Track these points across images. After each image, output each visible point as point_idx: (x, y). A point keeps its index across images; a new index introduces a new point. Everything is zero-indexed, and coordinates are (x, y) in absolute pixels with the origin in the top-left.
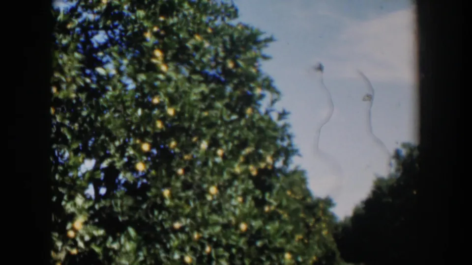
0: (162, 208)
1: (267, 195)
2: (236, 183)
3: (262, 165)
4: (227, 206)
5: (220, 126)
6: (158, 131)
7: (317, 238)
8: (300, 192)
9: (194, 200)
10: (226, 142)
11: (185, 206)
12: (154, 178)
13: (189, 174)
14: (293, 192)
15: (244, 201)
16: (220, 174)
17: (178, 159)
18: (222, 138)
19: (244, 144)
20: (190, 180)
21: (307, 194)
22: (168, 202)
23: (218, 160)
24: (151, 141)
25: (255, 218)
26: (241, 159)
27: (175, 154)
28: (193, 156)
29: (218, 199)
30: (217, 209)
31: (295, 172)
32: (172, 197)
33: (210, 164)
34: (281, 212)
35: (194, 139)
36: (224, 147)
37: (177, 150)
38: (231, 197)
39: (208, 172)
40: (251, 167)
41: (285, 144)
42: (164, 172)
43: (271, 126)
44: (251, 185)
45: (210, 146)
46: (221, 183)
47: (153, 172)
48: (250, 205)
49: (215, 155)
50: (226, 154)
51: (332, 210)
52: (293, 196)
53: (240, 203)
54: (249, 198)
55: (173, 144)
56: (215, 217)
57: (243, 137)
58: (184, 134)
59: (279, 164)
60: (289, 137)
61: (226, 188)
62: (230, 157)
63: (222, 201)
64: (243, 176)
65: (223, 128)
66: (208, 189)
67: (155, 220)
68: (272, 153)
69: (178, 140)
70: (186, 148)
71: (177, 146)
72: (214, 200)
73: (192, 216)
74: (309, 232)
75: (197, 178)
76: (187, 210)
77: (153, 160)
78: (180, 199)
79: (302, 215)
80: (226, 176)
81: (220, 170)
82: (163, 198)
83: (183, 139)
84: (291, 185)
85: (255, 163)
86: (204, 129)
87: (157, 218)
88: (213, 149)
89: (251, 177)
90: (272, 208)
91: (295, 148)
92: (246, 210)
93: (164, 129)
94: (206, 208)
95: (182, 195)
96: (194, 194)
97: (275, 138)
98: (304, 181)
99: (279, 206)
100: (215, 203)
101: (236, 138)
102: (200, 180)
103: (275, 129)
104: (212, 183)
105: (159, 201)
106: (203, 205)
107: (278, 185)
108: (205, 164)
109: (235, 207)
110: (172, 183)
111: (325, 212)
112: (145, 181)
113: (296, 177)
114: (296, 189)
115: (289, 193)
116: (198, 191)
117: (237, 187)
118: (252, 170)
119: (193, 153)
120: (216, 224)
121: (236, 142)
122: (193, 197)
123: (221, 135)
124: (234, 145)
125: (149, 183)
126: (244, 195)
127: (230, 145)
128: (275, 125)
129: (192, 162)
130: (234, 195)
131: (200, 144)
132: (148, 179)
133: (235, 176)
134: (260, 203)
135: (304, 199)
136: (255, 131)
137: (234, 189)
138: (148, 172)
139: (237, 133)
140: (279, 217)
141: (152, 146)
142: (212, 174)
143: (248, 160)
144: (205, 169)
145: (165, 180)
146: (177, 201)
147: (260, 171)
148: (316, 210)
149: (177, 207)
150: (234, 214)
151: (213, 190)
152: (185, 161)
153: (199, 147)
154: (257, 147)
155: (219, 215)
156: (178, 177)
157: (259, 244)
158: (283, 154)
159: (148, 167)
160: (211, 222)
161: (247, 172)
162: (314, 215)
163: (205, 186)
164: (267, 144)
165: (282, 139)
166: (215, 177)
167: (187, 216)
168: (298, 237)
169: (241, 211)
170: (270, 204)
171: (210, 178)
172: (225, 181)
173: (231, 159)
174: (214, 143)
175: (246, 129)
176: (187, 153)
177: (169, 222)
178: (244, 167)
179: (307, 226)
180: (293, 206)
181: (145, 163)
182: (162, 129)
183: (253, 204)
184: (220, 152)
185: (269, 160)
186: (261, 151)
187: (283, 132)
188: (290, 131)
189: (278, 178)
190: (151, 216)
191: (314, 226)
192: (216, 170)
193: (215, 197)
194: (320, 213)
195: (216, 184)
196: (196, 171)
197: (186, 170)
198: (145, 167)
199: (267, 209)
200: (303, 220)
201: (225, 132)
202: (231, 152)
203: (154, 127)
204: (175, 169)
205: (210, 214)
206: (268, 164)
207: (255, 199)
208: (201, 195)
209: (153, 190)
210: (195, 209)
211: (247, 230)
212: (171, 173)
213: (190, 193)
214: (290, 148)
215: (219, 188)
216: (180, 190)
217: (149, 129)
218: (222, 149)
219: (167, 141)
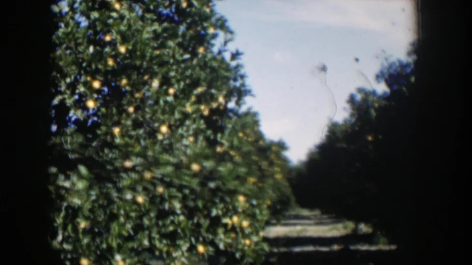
0: (112, 146)
1: (219, 135)
2: (188, 122)
3: (214, 105)
4: (178, 145)
5: (172, 65)
6: (109, 69)
7: (270, 181)
8: (252, 134)
9: (145, 139)
10: (178, 81)
11: (136, 145)
12: (105, 116)
13: (140, 112)
14: (245, 134)
15: (196, 141)
16: (172, 113)
17: (129, 97)
18: (174, 77)
19: (196, 84)
20: (141, 119)
21: (260, 136)
22: (118, 141)
23: (170, 99)
24: (102, 79)
25: (207, 158)
26: (193, 99)
27: (126, 92)
28: (144, 94)
29: (169, 138)
30: (169, 149)
31: (247, 114)
32: (123, 136)
33: (161, 102)
34: (232, 153)
35: (146, 77)
36: (176, 86)
37: (128, 88)
38: (182, 136)
39: (159, 111)
40: (202, 107)
41: (238, 84)
42: (114, 110)
43: (224, 66)
44: (202, 125)
45: (161, 85)
46: (172, 123)
47: (103, 110)
48: (202, 145)
49: (167, 94)
50: (178, 93)
51: (285, 153)
52: (245, 138)
53: (191, 142)
54: (201, 138)
55: (124, 81)
56: (166, 157)
57: (194, 76)
58: (136, 72)
59: (231, 105)
60: (242, 77)
61: (178, 127)
62: (181, 96)
63: (173, 140)
64: (194, 116)
65: (174, 67)
66: (159, 127)
67: (105, 158)
68: (224, 92)
69: (129, 78)
70: (136, 86)
71: (128, 84)
72: (164, 139)
73: (142, 155)
74: (262, 176)
75: (148, 116)
76: (138, 149)
77: (104, 97)
78: (131, 137)
79: (254, 158)
80: (177, 116)
81: (172, 109)
82: (113, 136)
83: (134, 77)
84: (244, 127)
85: (207, 103)
86: (155, 67)
87: (107, 155)
88: (165, 87)
89: (202, 116)
90: (225, 148)
91: (248, 88)
92: (197, 150)
93: (116, 67)
94: (157, 147)
95: (133, 133)
96: (145, 132)
97: (228, 79)
98: (256, 123)
99: (232, 147)
100: (166, 142)
101: (187, 77)
102: (151, 118)
103: (228, 69)
104: (163, 122)
105: (109, 138)
106: (155, 143)
107: (230, 126)
108: (157, 102)
109: (186, 146)
110: (123, 121)
111: (278, 155)
112: (95, 119)
113: (249, 119)
114: (248, 131)
115: (241, 135)
116: (148, 129)
117: (188, 127)
118: (204, 110)
119: (143, 91)
120: (168, 163)
121: (188, 81)
122: (144, 135)
123: (172, 74)
124: (186, 85)
125: (100, 121)
126: (196, 134)
127: (182, 84)
128: (228, 65)
129: (143, 100)
130: (185, 134)
131: (151, 83)
132: (98, 117)
133: (186, 116)
134: (212, 143)
135: (257, 141)
136: (208, 71)
137: (185, 128)
138: (99, 109)
139: (188, 73)
140: (231, 159)
141: (103, 84)
142: (164, 112)
143: (200, 100)
144: (156, 107)
145: (116, 118)
146: (127, 139)
147: (213, 112)
148: (268, 153)
149: (127, 145)
150: (185, 154)
151: (164, 129)
152: (136, 99)
153: (150, 86)
154: (210, 87)
155: (170, 155)
156: (128, 115)
157: (212, 185)
158: (235, 94)
159: (99, 105)
160: (161, 161)
161: (198, 111)
163: (156, 125)
164: (219, 83)
165: (235, 80)
166: (166, 116)
167: (138, 155)
168: (252, 180)
169: (192, 151)
170: (222, 145)
171: (162, 117)
172: (176, 120)
173: (183, 98)
174: (166, 82)
175: (198, 68)
176: (138, 91)
177: (120, 161)
178: (195, 107)
179: (260, 169)
180: (246, 149)
181: (96, 100)
182: (113, 67)
183: (204, 144)
184: (171, 91)
185: (221, 100)
186: (213, 91)
187: (236, 73)
188: (242, 71)
189: (230, 118)
190: (101, 154)
191: (267, 169)
192: (167, 108)
193: (166, 136)
194: (273, 157)
195: (167, 123)
196: (147, 110)
197: (137, 109)
198: (96, 105)
199: (219, 149)
200: (256, 163)
201: (177, 71)
202: (183, 91)
203: (106, 64)
204: (126, 107)
205: (161, 153)
206: (220, 105)
207: (207, 139)
208: (153, 134)
209: (104, 128)
210: (145, 148)
211: (200, 171)
212: (122, 111)
213: (141, 131)
214: (243, 89)
215: (170, 127)
216: (130, 128)
217: (100, 66)
218: (174, 88)
219: (118, 79)
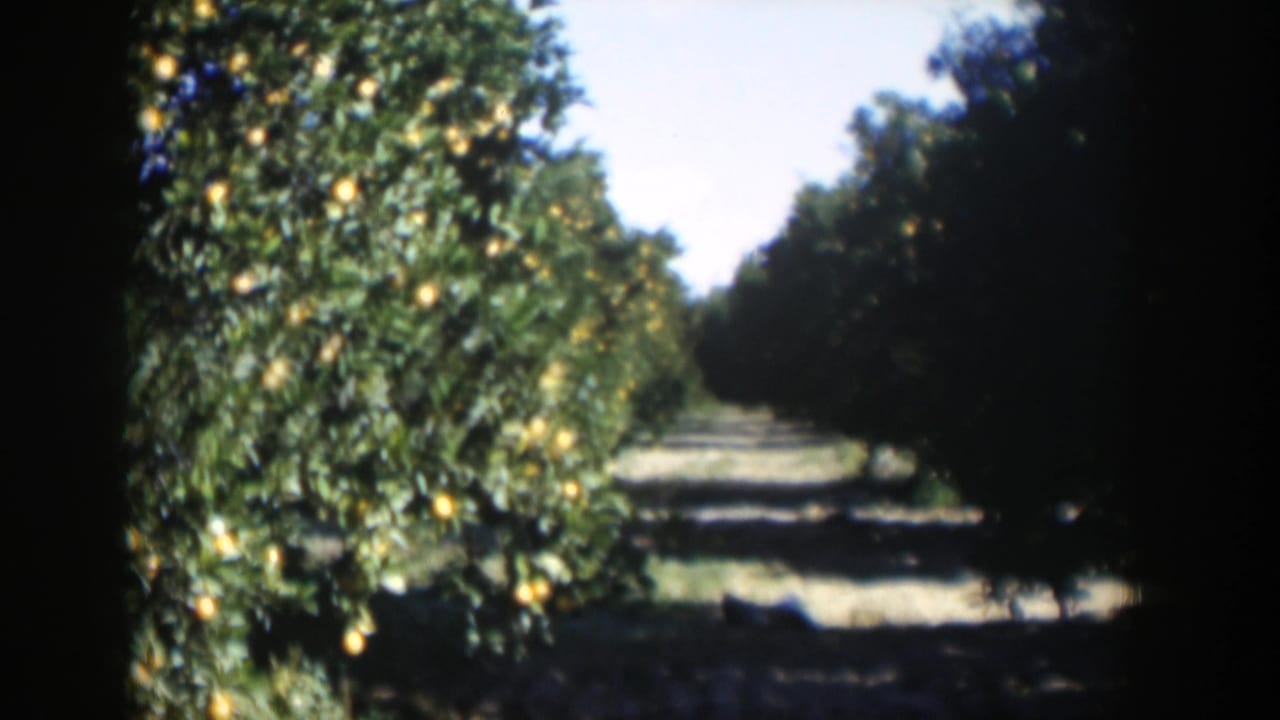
0: (202, 235)
1: (495, 211)
2: (410, 174)
3: (484, 129)
4: (383, 236)
5: (371, 17)
6: (201, 25)
7: (630, 338)
8: (585, 212)
9: (293, 218)
10: (386, 62)
11: (269, 233)
12: (186, 154)
13: (281, 144)
14: (567, 210)
15: (431, 224)
16: (368, 146)
17: (250, 101)
18: (376, 50)
19: (434, 69)
20: (283, 162)
21: (605, 218)
22: (219, 220)
23: (364, 109)
24: (179, 52)
25: (459, 269)
26: (426, 110)
27: (244, 88)
28: (293, 96)
29: (358, 216)
30: (357, 244)
31: (573, 156)
32: (232, 209)
33: (340, 118)
34: (530, 261)
35: (299, 50)
36: (380, 75)
37: (249, 78)
38: (394, 212)
39: (334, 142)
40: (452, 133)
41: (549, 72)
42: (212, 138)
43: (510, 22)
44: (450, 178)
45: (341, 70)
46: (368, 173)
47: (182, 137)
48: (447, 238)
49: (354, 94)
50: (385, 94)
51: (674, 265)
52: (567, 221)
53: (418, 228)
54: (446, 217)
55: (240, 60)
56: (348, 266)
57: (431, 48)
58: (271, 35)
59: (530, 129)
60: (561, 53)
61: (382, 187)
62: (395, 102)
63: (369, 222)
64: (429, 156)
65: (377, 23)
66: (331, 186)
67: (184, 268)
68: (511, 95)
69: (252, 49)
70: (271, 74)
71: (250, 68)
72: (346, 218)
73: (285, 258)
74: (610, 322)
75: (302, 155)
76: (273, 244)
77: (185, 104)
78: (255, 211)
79: (589, 274)
80: (382, 155)
81: (365, 136)
82: (207, 209)
83: (267, 48)
84: (564, 190)
85: (465, 121)
86: (325, 23)
87: (190, 262)
88: (350, 78)
89: (449, 158)
90: (509, 246)
91: (576, 83)
92: (434, 250)
93: (217, 20)
94: (327, 241)
95: (261, 200)
96: (293, 199)
97: (521, 57)
98: (597, 180)
99: (528, 242)
100: (351, 226)
101: (411, 52)
102: (311, 161)
103: (521, 29)
104: (343, 173)
105: (195, 215)
106: (317, 231)
107: (525, 186)
108: (328, 118)
109: (406, 240)
110: (235, 169)
111: (655, 267)
112: (161, 160)
113: (578, 171)
114: (575, 202)
115: (555, 211)
116: (302, 191)
117: (412, 186)
118: (457, 142)
119: (292, 86)
120: (350, 283)
121: (412, 63)
122: (291, 207)
123: (370, 42)
124: (406, 71)
125: (172, 167)
126: (432, 208)
127: (397, 69)
128: (523, 21)
129: (290, 112)
130: (403, 206)
131: (313, 64)
132: (169, 157)
133: (405, 156)
134: (476, 231)
135: (597, 230)
136: (467, 34)
137: (403, 190)
138: (169, 135)
139: (414, 39)
140: (527, 274)
141: (183, 67)
142: (345, 146)
143: (442, 114)
144: (324, 132)
145: (215, 159)
146: (243, 217)
147: (479, 146)
148: (630, 263)
149: (243, 233)
150: (401, 259)
151: (346, 190)
152: (271, 109)
153: (310, 73)
154: (471, 79)
155: (361, 262)
156: (249, 151)
157: (470, 343)
158: (541, 99)
159: (169, 122)
160: (336, 278)
161: (441, 143)
162: (625, 275)
163: (325, 179)
164: (496, 70)
165: (542, 61)
166: (352, 156)
167: (272, 260)
168: (579, 333)
169: (422, 251)
170: (503, 236)
171: (340, 159)
172: (378, 168)
173: (400, 109)
174: (353, 63)
175: (440, 27)
176: (277, 86)
177: (224, 275)
178: (432, 132)
179: (604, 303)
180: (566, 250)
181: (163, 109)
182: (210, 21)
183: (455, 233)
184: (368, 88)
185: (502, 114)
186: (481, 90)
187: (544, 41)
188: (561, 38)
189: (526, 164)
190: (173, 257)
191: (622, 307)
192: (355, 135)
193: (352, 211)
194: (641, 272)
195: (354, 175)
196: (301, 137)
197: (273, 135)
198: (162, 122)
199: (493, 248)
200: (593, 288)
201: (383, 33)
202: (399, 89)
203: (190, 15)
204: (243, 130)
205: (335, 256)
206: (498, 128)
207: (461, 219)
208: (314, 203)
209: (182, 187)
210: (293, 243)
211: (438, 305)
212: (231, 140)
213: (283, 197)
214: (562, 85)
215: (362, 185)
216: (254, 188)
217: (175, 19)
218: (374, 80)
219: (223, 52)
